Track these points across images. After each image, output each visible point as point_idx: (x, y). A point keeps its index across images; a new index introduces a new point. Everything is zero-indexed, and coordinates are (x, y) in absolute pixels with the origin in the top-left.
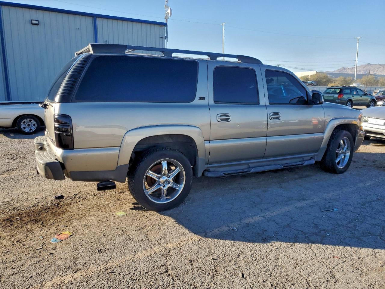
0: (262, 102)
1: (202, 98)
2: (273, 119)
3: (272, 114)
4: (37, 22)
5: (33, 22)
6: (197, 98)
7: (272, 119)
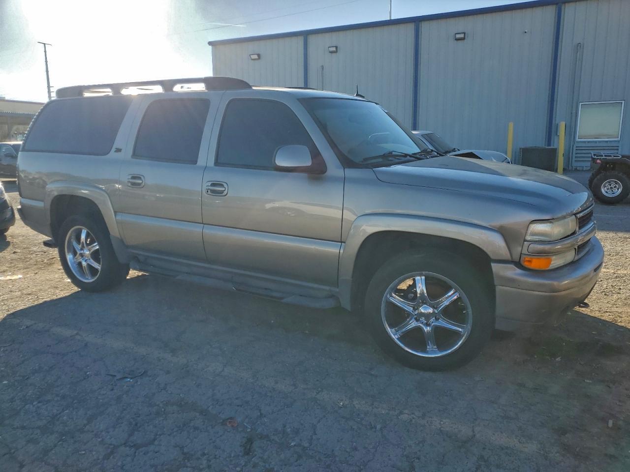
0: (201, 161)
1: (118, 150)
2: (210, 194)
3: (209, 184)
4: (462, 36)
5: (458, 36)
6: (113, 149)
7: (209, 192)
